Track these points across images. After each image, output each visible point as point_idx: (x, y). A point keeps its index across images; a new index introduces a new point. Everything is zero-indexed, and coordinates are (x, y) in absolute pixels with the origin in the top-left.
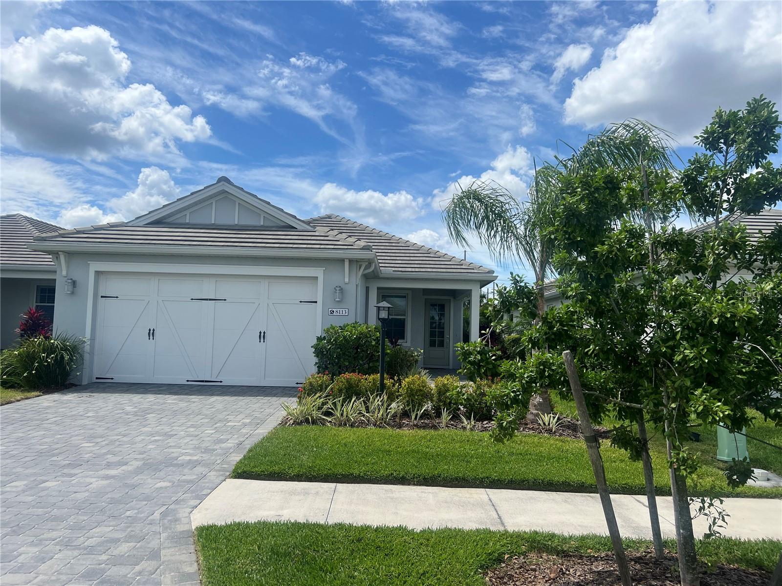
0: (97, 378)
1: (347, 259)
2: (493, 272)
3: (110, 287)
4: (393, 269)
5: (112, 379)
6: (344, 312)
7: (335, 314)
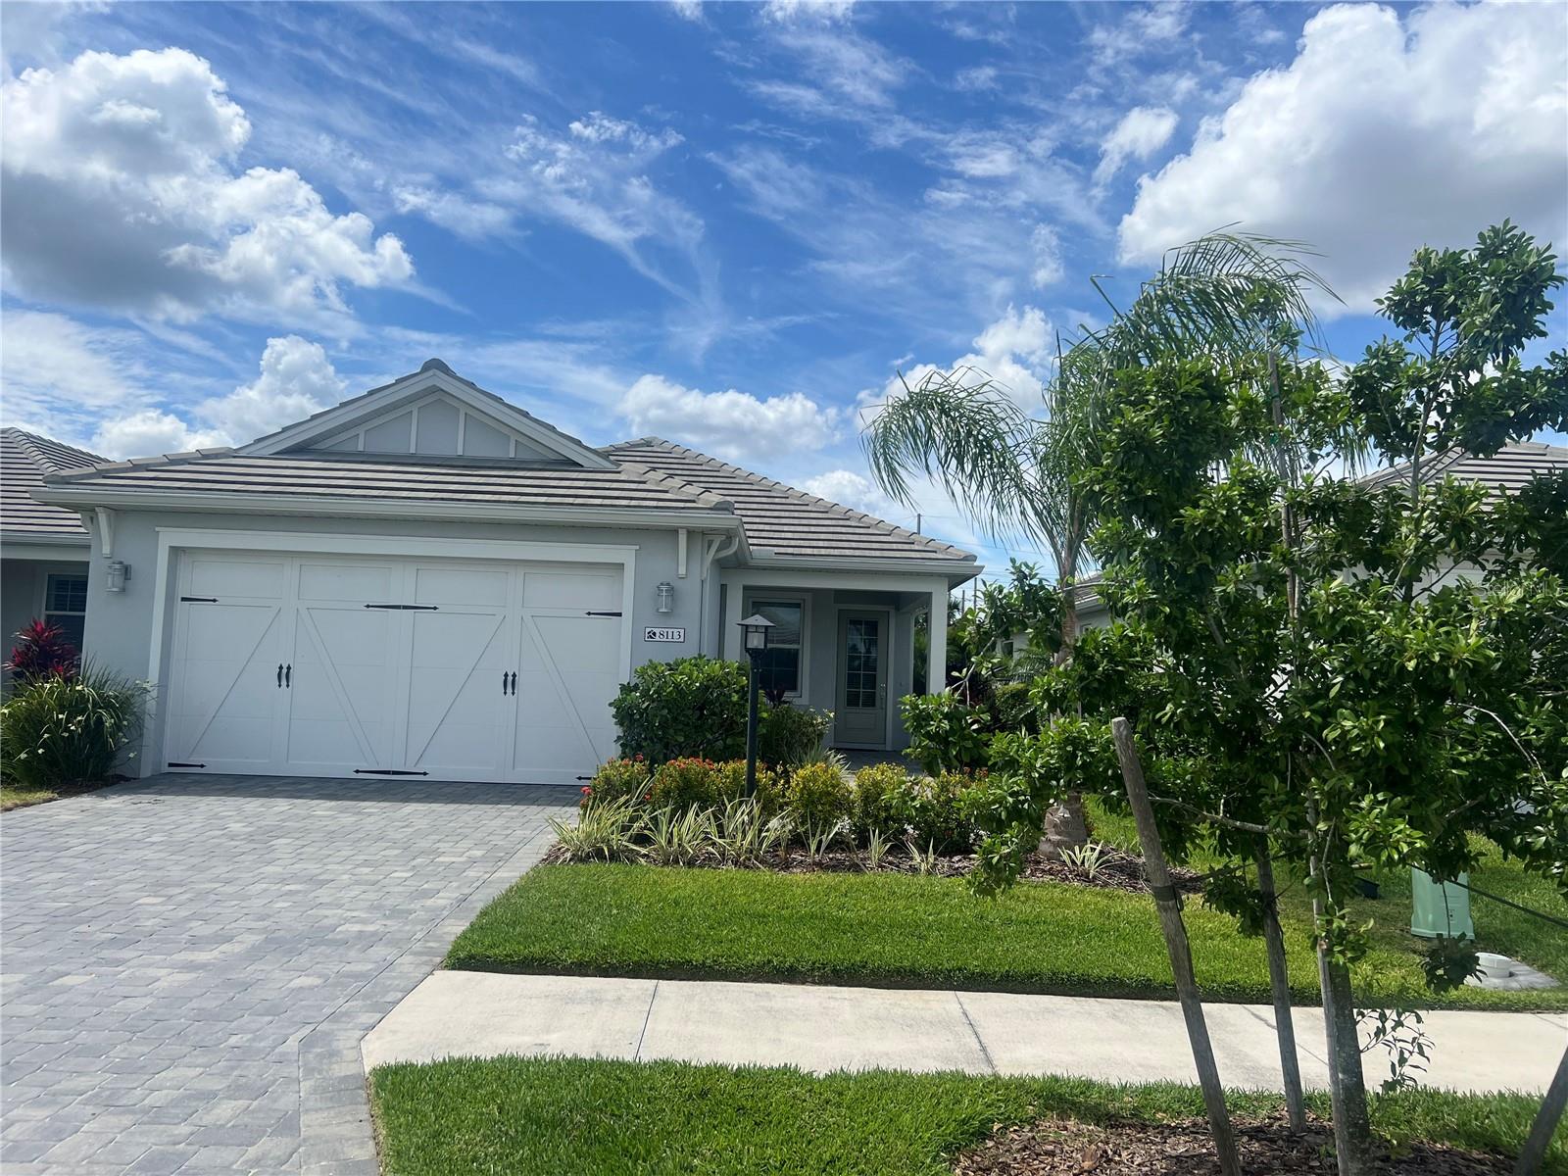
0: (171, 765)
1: (682, 528)
2: (974, 558)
3: (200, 579)
4: (777, 550)
5: (202, 766)
6: (676, 635)
7: (657, 638)
